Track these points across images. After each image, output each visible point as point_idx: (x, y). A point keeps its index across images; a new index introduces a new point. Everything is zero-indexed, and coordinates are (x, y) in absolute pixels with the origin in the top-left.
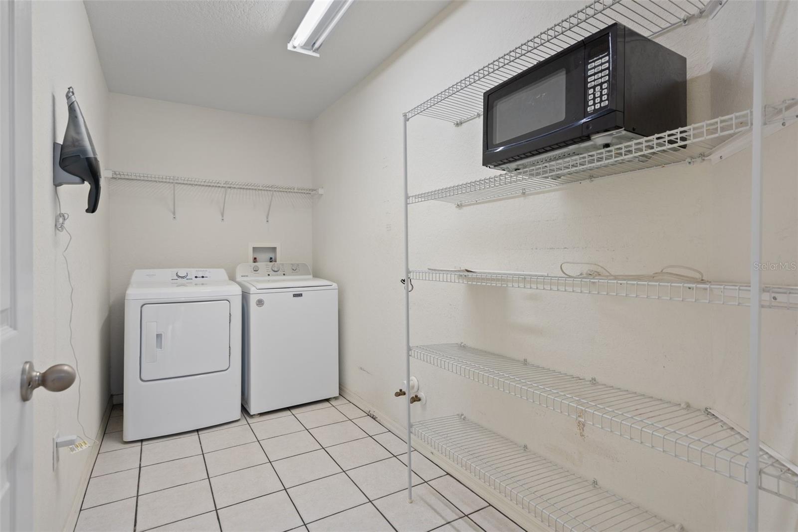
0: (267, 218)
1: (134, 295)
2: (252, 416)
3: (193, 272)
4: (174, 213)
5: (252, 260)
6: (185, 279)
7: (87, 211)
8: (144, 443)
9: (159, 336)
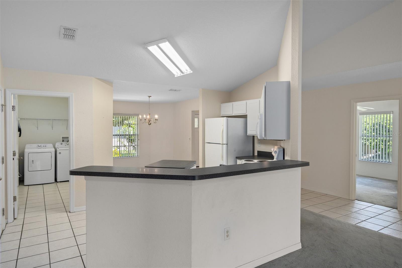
0: (67, 128)
1: (27, 151)
2: (58, 182)
3: (43, 145)
4: (38, 128)
5: (61, 140)
6: (40, 147)
7: (19, 137)
8: (29, 186)
9: (33, 161)
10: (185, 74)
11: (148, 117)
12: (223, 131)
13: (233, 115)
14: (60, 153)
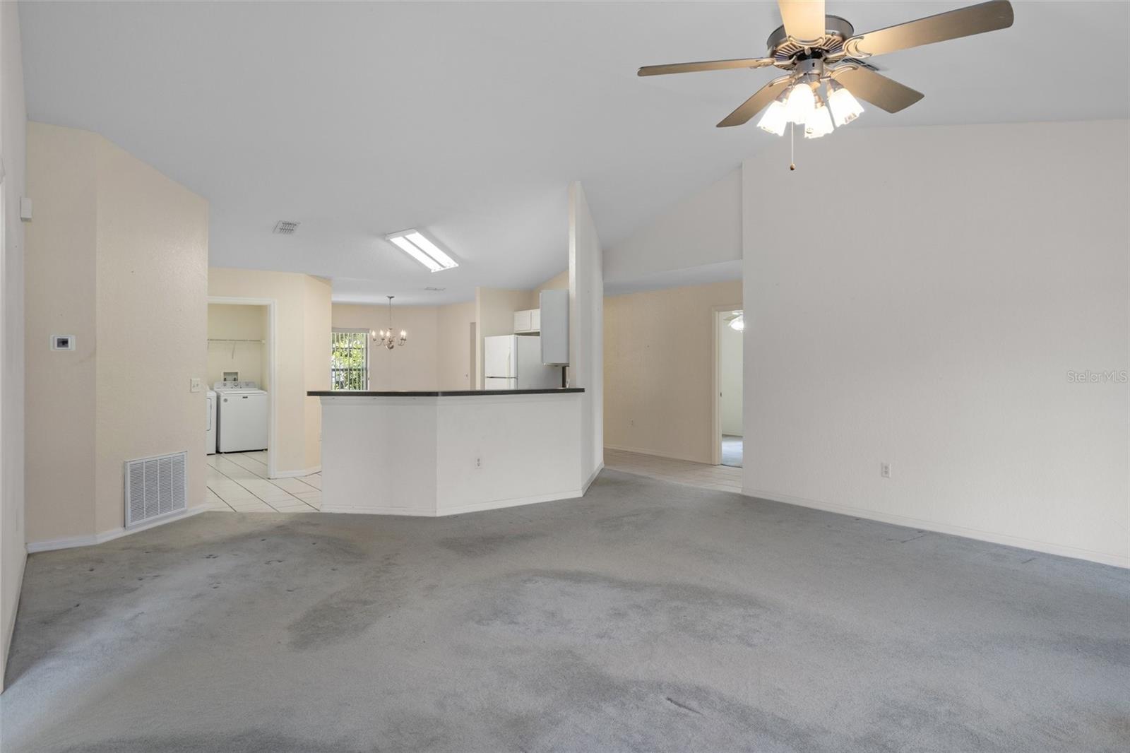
0: (233, 356)
2: (221, 453)
5: (223, 379)
10: (448, 268)
11: (388, 334)
12: (510, 356)
13: (532, 331)
14: (226, 400)
